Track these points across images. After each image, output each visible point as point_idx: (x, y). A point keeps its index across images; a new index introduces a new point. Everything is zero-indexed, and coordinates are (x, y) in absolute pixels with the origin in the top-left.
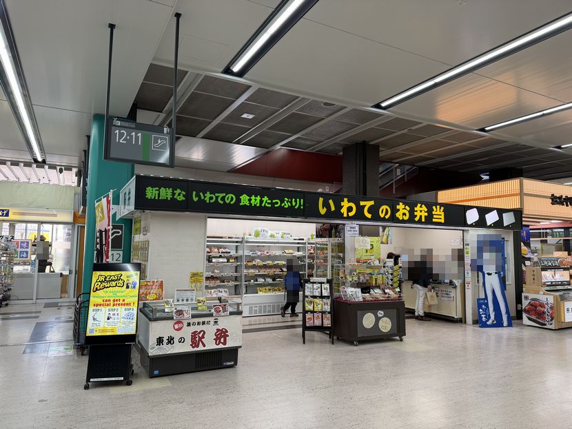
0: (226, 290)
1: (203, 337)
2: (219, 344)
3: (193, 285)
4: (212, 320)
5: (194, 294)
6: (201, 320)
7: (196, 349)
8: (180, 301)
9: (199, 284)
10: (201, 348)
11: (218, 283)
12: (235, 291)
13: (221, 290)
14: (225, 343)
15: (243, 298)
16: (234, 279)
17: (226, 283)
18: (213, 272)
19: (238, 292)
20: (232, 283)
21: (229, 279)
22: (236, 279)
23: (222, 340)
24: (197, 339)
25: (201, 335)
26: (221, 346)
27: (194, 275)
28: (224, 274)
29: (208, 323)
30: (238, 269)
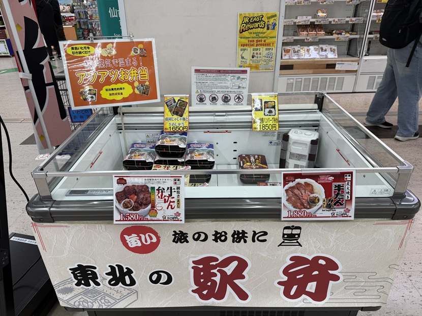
0: (334, 47)
1: (239, 273)
2: (296, 296)
3: (248, 54)
4: (275, 230)
5: (246, 84)
6: (230, 227)
7: (212, 302)
8: (220, 102)
9: (263, 51)
10: (231, 300)
11: (322, 34)
12: (349, 49)
13: (324, 47)
14: (320, 294)
15: (362, 62)
16: (349, 28)
17: (335, 36)
18: (315, 16)
19: (352, 51)
20: (346, 36)
21: (340, 28)
22: (353, 28)
23: (312, 287)
24: (217, 279)
25: (229, 270)
26: (304, 302)
27: (250, 23)
28: (333, 20)
29: (260, 237)
30: (360, 11)
